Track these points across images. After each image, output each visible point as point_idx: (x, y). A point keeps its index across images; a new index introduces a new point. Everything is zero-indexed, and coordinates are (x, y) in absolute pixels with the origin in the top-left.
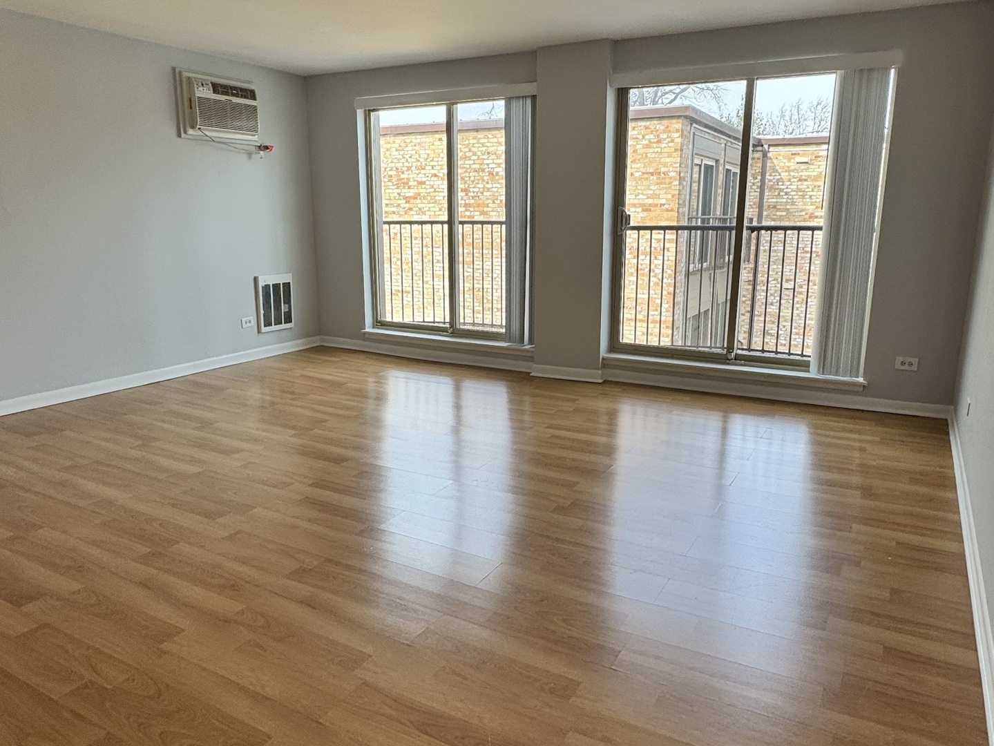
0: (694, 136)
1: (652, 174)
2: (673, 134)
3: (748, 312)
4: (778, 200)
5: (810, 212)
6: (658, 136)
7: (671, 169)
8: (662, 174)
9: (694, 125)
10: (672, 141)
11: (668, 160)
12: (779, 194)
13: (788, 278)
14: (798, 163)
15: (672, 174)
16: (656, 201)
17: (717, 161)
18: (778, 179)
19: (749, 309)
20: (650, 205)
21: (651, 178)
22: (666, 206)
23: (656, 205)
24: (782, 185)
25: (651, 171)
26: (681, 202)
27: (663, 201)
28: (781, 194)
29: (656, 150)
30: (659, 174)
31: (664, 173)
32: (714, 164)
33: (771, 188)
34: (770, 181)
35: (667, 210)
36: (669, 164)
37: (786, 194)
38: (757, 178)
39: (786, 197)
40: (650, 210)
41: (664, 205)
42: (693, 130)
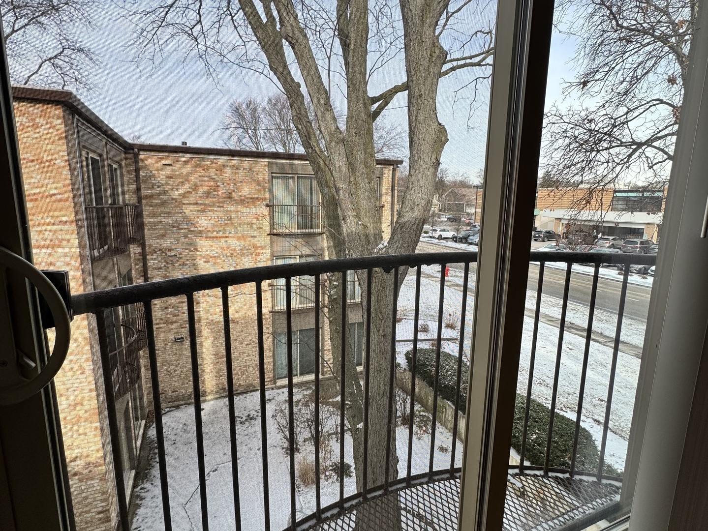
0: (77, 128)
1: (32, 161)
2: (53, 120)
3: (142, 276)
4: (153, 191)
5: (178, 200)
6: (33, 120)
7: (57, 157)
8: (45, 162)
9: (76, 116)
10: (53, 128)
11: (51, 147)
12: (153, 187)
13: (170, 248)
14: (164, 165)
15: (59, 163)
16: (43, 191)
17: (101, 156)
18: (150, 176)
19: (142, 274)
20: (35, 195)
21: (32, 165)
22: (58, 196)
23: (42, 195)
24: (154, 180)
25: (30, 157)
26: (76, 192)
27: (53, 191)
28: (155, 187)
29: (33, 135)
30: (42, 161)
31: (48, 161)
32: (98, 158)
33: (146, 183)
34: (143, 176)
35: (60, 200)
36: (54, 151)
37: (159, 187)
38: (132, 174)
39: (158, 189)
40: (37, 200)
41: (55, 195)
42: (75, 120)
